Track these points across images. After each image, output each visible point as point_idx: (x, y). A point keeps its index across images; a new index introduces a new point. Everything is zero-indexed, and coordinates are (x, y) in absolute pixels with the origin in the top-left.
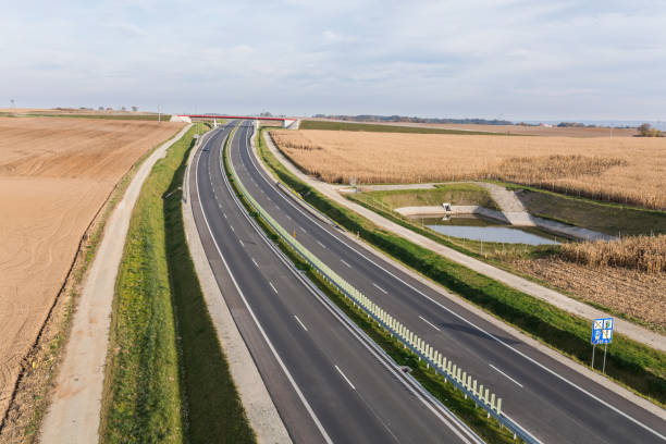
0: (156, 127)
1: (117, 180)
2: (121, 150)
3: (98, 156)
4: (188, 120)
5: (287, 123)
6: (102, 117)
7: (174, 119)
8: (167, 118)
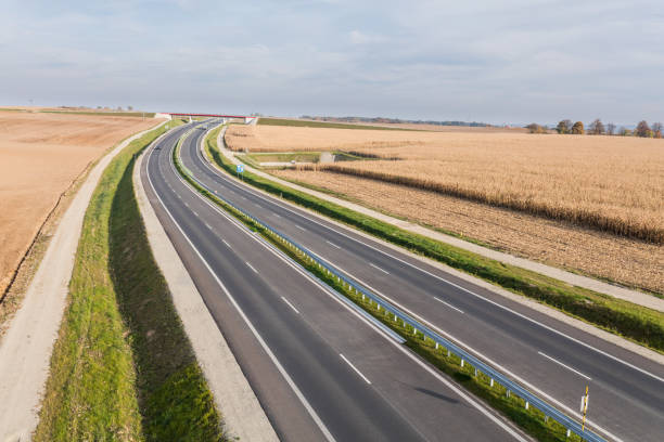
0: (141, 121)
1: (108, 147)
2: (111, 134)
3: (97, 137)
4: (170, 117)
5: (248, 120)
6: (99, 114)
7: (158, 116)
8: (152, 115)
